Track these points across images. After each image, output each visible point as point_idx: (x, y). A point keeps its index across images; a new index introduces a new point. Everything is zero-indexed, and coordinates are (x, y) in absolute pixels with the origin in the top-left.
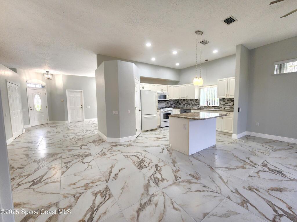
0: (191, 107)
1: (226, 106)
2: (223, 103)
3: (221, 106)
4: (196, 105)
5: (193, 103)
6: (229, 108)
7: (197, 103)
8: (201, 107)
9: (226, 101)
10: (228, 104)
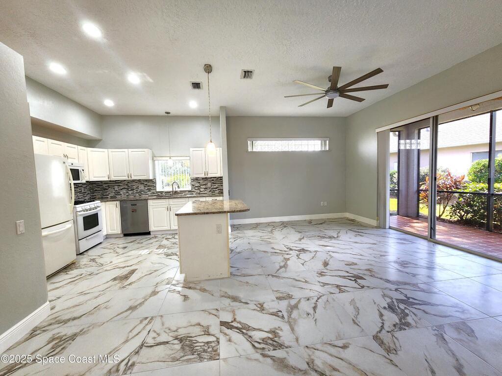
0: (137, 194)
1: (202, 190)
2: (197, 185)
3: (194, 190)
4: (149, 190)
5: (142, 187)
6: (206, 192)
7: (151, 186)
8: (159, 193)
9: (201, 182)
10: (204, 187)
